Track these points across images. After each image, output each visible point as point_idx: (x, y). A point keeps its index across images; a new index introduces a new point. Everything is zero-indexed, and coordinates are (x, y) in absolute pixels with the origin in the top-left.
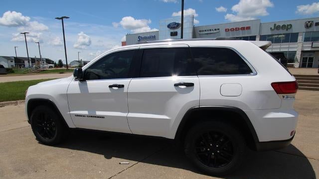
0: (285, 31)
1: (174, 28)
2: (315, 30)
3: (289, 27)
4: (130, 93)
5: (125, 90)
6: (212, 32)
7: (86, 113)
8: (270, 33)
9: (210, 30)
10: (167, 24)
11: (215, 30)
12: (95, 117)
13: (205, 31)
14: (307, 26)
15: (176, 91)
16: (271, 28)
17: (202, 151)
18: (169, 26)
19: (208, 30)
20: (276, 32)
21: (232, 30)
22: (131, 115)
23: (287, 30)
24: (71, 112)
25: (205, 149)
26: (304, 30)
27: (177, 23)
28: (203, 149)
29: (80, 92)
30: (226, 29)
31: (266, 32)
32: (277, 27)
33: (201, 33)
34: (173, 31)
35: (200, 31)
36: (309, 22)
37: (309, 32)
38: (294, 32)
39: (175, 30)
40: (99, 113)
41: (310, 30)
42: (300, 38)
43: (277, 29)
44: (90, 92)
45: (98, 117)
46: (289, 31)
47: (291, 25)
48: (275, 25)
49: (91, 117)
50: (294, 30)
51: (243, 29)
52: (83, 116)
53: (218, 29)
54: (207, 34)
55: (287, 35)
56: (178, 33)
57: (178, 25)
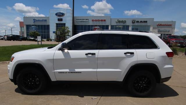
0: (122, 24)
1: (60, 16)
2: (136, 25)
3: (125, 22)
4: (99, 58)
5: (96, 56)
6: (84, 21)
8: (116, 24)
9: (83, 20)
10: (55, 13)
11: (86, 20)
13: (80, 19)
14: (133, 23)
15: (125, 56)
17: (135, 86)
18: (56, 14)
19: (82, 20)
20: (118, 24)
21: (96, 21)
22: (99, 70)
23: (124, 23)
25: (137, 85)
26: (131, 24)
27: (62, 13)
28: (136, 85)
29: (64, 58)
30: (92, 20)
31: (114, 24)
32: (119, 22)
33: (78, 21)
34: (59, 18)
35: (77, 19)
36: (134, 20)
37: (134, 25)
38: (127, 25)
39: (61, 18)
40: (77, 70)
41: (134, 24)
42: (130, 28)
44: (72, 57)
45: (76, 73)
46: (125, 24)
47: (125, 21)
48: (118, 20)
49: (71, 73)
50: (127, 24)
51: (102, 20)
53: (88, 19)
54: (81, 22)
55: (124, 26)
56: (63, 19)
57: (63, 14)
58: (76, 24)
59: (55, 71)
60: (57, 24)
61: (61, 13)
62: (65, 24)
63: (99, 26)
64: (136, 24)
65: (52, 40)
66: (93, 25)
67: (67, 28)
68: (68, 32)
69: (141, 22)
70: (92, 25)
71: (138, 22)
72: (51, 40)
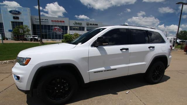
0: (79, 26)
1: (15, 14)
4: (132, 52)
6: (43, 21)
7: (103, 69)
8: (73, 25)
10: (9, 11)
11: (45, 20)
12: (110, 70)
14: (87, 25)
15: (149, 50)
16: (74, 23)
18: (11, 12)
20: (76, 25)
21: (55, 21)
24: (90, 71)
26: (86, 26)
30: (52, 20)
34: (14, 16)
35: (35, 19)
36: (88, 23)
38: (83, 26)
41: (88, 26)
42: (85, 29)
43: (76, 24)
45: (112, 70)
46: (81, 26)
47: (81, 23)
49: (107, 71)
51: (61, 21)
52: (101, 71)
53: (47, 20)
56: (19, 18)
57: (19, 13)
58: (35, 23)
59: (89, 71)
60: (13, 22)
61: (17, 11)
62: (22, 23)
63: (58, 26)
64: (90, 26)
65: (9, 39)
66: (53, 25)
67: (26, 26)
68: (28, 31)
69: (93, 24)
70: (51, 25)
71: (91, 24)
72: (7, 39)
